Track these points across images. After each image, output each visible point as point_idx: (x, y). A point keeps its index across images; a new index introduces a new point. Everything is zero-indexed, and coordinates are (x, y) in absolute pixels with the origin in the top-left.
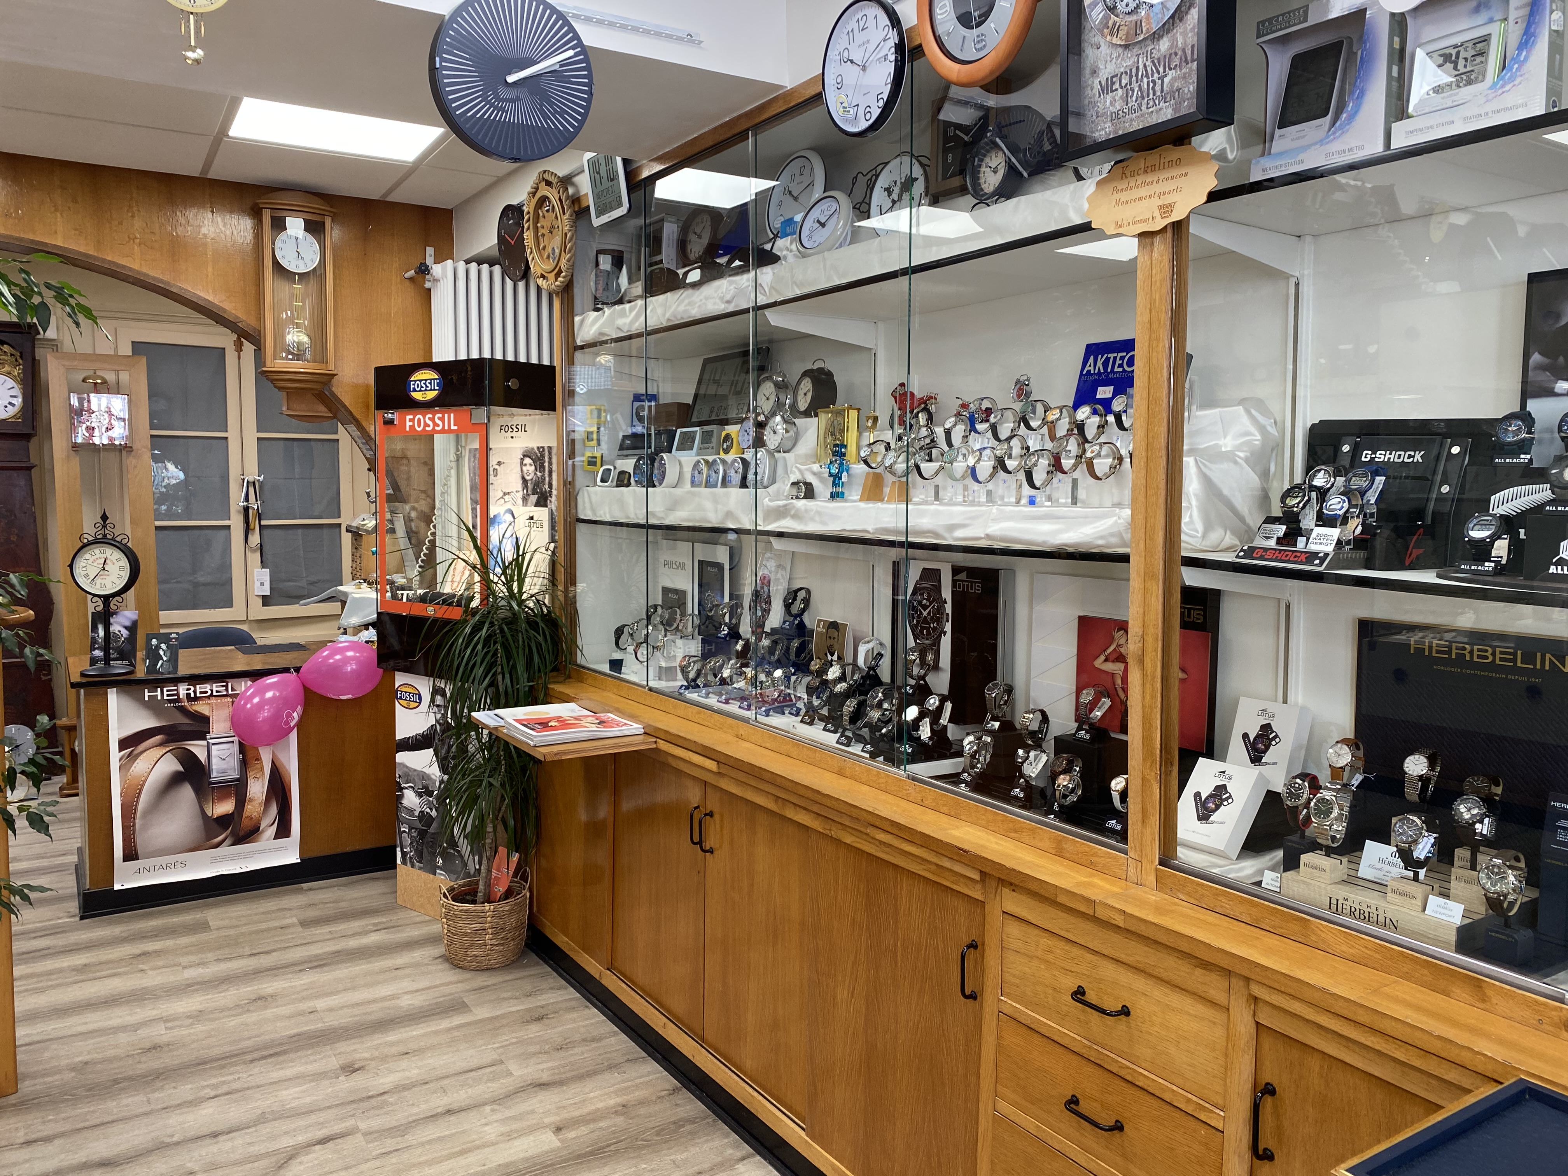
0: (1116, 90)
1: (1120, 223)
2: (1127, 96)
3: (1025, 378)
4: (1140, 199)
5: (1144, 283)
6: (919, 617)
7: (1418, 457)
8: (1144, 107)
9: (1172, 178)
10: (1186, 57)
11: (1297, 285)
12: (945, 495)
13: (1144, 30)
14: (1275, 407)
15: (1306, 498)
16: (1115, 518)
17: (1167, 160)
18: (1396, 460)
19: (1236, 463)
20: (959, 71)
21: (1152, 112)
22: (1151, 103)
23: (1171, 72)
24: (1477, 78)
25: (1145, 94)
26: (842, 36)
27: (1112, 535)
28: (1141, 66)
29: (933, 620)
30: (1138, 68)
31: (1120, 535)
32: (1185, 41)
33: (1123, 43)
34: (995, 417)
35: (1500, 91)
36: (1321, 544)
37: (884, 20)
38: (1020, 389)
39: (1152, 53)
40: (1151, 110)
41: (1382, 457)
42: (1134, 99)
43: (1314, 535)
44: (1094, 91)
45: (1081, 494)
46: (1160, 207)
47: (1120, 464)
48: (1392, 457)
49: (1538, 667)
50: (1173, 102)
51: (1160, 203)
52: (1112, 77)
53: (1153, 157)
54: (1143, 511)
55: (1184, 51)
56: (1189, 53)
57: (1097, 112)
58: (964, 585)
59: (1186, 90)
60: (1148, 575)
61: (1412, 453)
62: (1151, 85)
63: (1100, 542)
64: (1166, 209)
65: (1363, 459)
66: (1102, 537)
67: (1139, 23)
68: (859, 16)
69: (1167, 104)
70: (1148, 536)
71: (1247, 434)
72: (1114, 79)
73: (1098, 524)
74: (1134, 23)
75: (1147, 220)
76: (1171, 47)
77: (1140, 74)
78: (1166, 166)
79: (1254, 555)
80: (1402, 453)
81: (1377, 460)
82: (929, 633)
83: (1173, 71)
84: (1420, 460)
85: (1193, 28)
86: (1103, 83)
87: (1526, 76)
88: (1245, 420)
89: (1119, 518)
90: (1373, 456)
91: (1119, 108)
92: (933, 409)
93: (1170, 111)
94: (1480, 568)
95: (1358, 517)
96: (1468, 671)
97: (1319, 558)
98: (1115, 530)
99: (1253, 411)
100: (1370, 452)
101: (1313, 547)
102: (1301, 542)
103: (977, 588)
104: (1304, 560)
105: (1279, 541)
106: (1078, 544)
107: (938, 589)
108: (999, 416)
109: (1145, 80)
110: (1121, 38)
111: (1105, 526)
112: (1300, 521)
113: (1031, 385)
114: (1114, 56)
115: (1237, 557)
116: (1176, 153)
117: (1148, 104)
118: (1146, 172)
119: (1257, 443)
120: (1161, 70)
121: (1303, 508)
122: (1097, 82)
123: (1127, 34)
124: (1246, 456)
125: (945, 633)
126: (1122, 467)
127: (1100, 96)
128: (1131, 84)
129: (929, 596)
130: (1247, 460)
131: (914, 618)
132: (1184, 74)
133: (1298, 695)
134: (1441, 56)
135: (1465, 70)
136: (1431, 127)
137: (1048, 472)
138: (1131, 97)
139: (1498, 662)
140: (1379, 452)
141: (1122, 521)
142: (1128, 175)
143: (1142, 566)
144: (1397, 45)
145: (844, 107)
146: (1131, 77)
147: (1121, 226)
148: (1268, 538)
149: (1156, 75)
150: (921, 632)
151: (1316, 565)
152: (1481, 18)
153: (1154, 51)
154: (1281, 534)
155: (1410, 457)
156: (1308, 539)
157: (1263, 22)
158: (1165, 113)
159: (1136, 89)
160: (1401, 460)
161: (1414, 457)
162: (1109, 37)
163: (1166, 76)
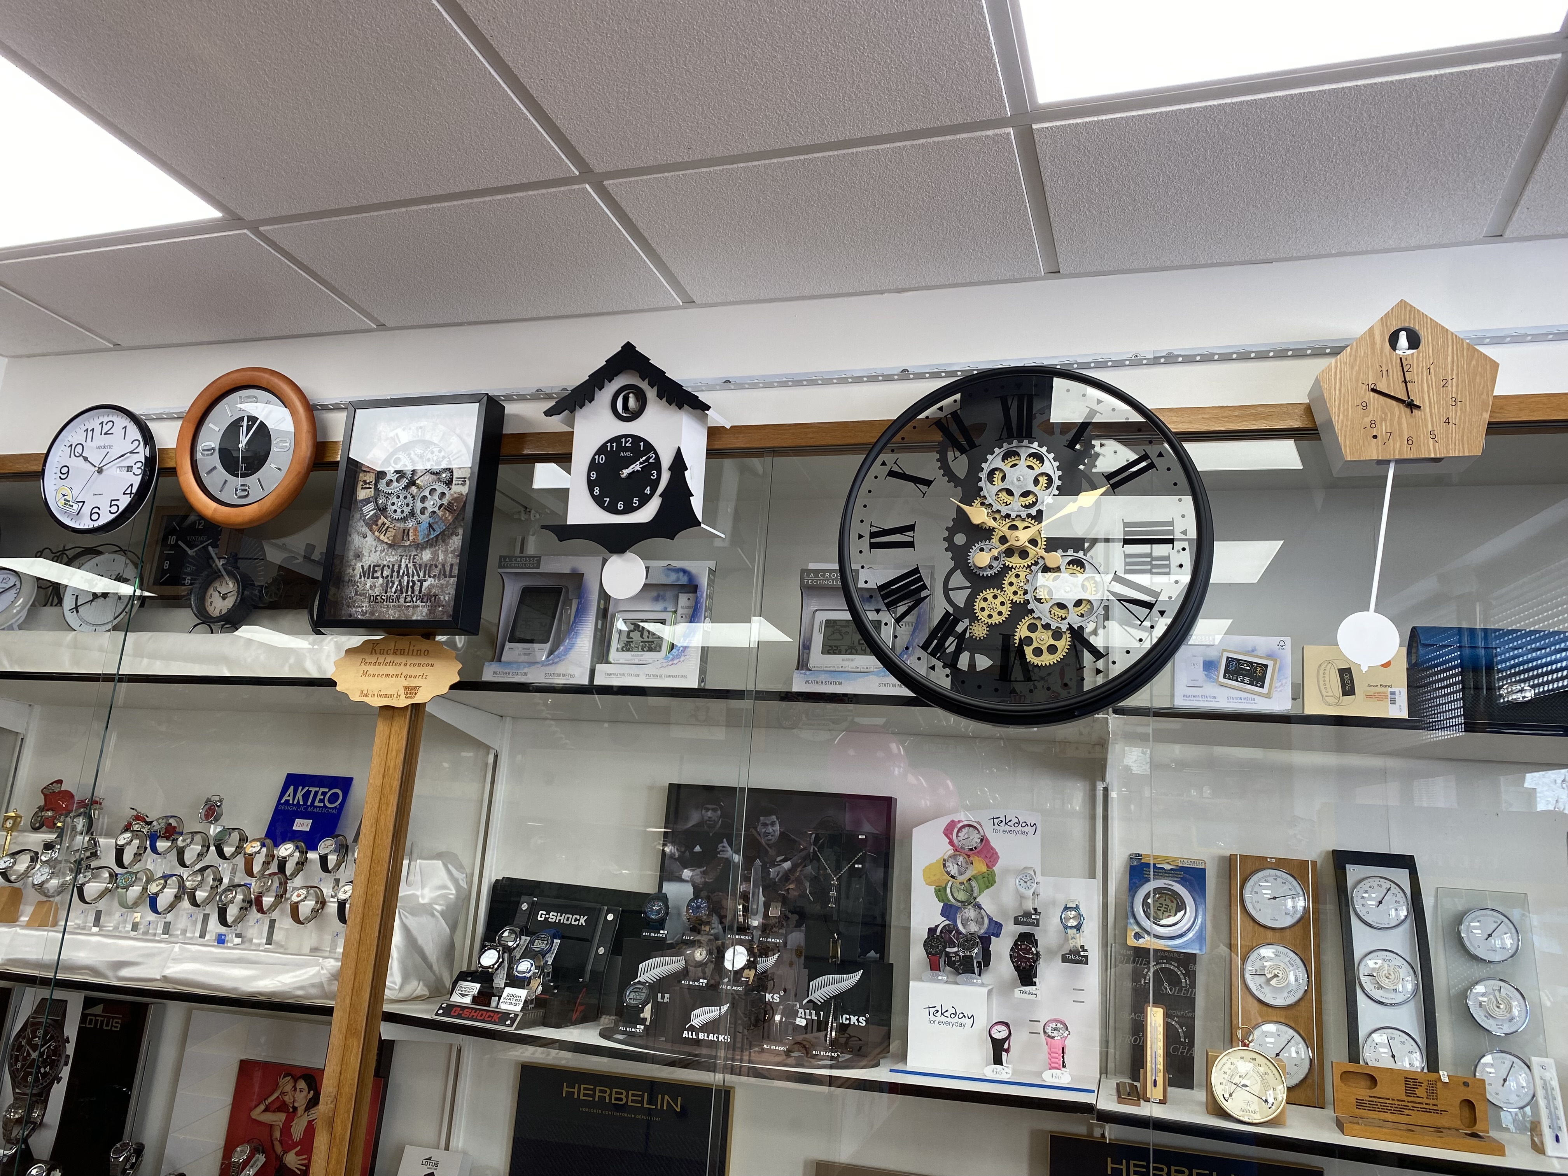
0: (377, 578)
1: (365, 692)
2: (387, 586)
3: (217, 798)
4: (387, 675)
5: (380, 749)
6: (25, 1059)
7: (582, 921)
8: (402, 600)
9: (419, 665)
10: (445, 572)
11: (496, 756)
12: (109, 923)
13: (411, 538)
14: (466, 861)
15: (501, 960)
16: (317, 968)
17: (416, 648)
18: (565, 922)
19: (433, 915)
20: (215, 510)
21: (409, 606)
22: (409, 599)
23: (430, 579)
24: (655, 648)
25: (404, 590)
26: (78, 430)
27: (313, 985)
28: (403, 566)
29: (45, 1063)
30: (400, 566)
31: (321, 985)
32: (446, 559)
33: (390, 542)
34: (184, 841)
35: (671, 663)
36: (511, 1004)
37: (134, 433)
38: (210, 809)
39: (414, 559)
40: (408, 604)
41: (555, 918)
42: (393, 590)
43: (504, 995)
44: (355, 572)
45: (278, 936)
46: (406, 688)
47: (322, 908)
48: (562, 918)
49: (659, 1107)
50: (429, 603)
51: (406, 683)
52: (375, 566)
53: (403, 643)
54: (353, 966)
55: (443, 566)
56: (448, 569)
57: (356, 592)
58: (97, 1021)
59: (442, 598)
60: (350, 1031)
61: (578, 917)
62: (411, 584)
63: (300, 993)
64: (411, 691)
65: (539, 918)
66: (301, 988)
67: (406, 531)
68: (106, 419)
69: (424, 604)
70: (355, 992)
71: (445, 887)
72: (377, 568)
73: (298, 973)
74: (402, 530)
75: (392, 696)
76: (433, 559)
77: (401, 572)
78: (415, 653)
79: (452, 1013)
80: (570, 916)
81: (550, 920)
82: (36, 1080)
83: (432, 579)
84: (584, 924)
85: (454, 551)
86: (366, 568)
87: (687, 657)
88: (443, 873)
89: (322, 968)
90: (547, 916)
91: (377, 593)
92: (95, 814)
93: (425, 610)
94: (633, 1030)
95: (539, 977)
96: (607, 1112)
97: (510, 1019)
98: (316, 980)
99: (450, 866)
100: (545, 913)
101: (503, 1006)
102: (494, 1001)
103: (116, 1025)
104: (497, 1021)
105: (475, 1000)
106: (273, 994)
107: (60, 1025)
108: (188, 841)
109: (406, 578)
110: (388, 538)
111: (306, 976)
112: (493, 981)
113: (223, 806)
114: (379, 548)
115: (437, 1014)
116: (425, 645)
117: (406, 598)
118: (395, 653)
119: (452, 896)
120: (422, 574)
121: (497, 969)
122: (359, 565)
123: (395, 536)
124: (442, 910)
125: (59, 1080)
126: (325, 911)
127: (360, 578)
128: (392, 577)
129: (46, 1033)
130: (442, 913)
131: (17, 1060)
132: (442, 585)
133: (459, 1140)
134: (632, 624)
135: (648, 640)
136: (624, 675)
137: (241, 908)
138: (391, 588)
139: (630, 1103)
140: (552, 913)
141: (324, 972)
142: (377, 651)
143: (345, 1023)
144: (602, 606)
145: (65, 500)
146: (393, 571)
147: (367, 695)
148: (463, 995)
149: (416, 578)
150: (25, 1078)
151: (508, 1026)
152: (659, 606)
153: (417, 558)
154: (475, 992)
155: (576, 920)
156: (499, 1000)
157: (505, 557)
158: (420, 612)
159: (396, 583)
160: (569, 922)
161: (579, 920)
162: (377, 533)
163: (425, 581)
